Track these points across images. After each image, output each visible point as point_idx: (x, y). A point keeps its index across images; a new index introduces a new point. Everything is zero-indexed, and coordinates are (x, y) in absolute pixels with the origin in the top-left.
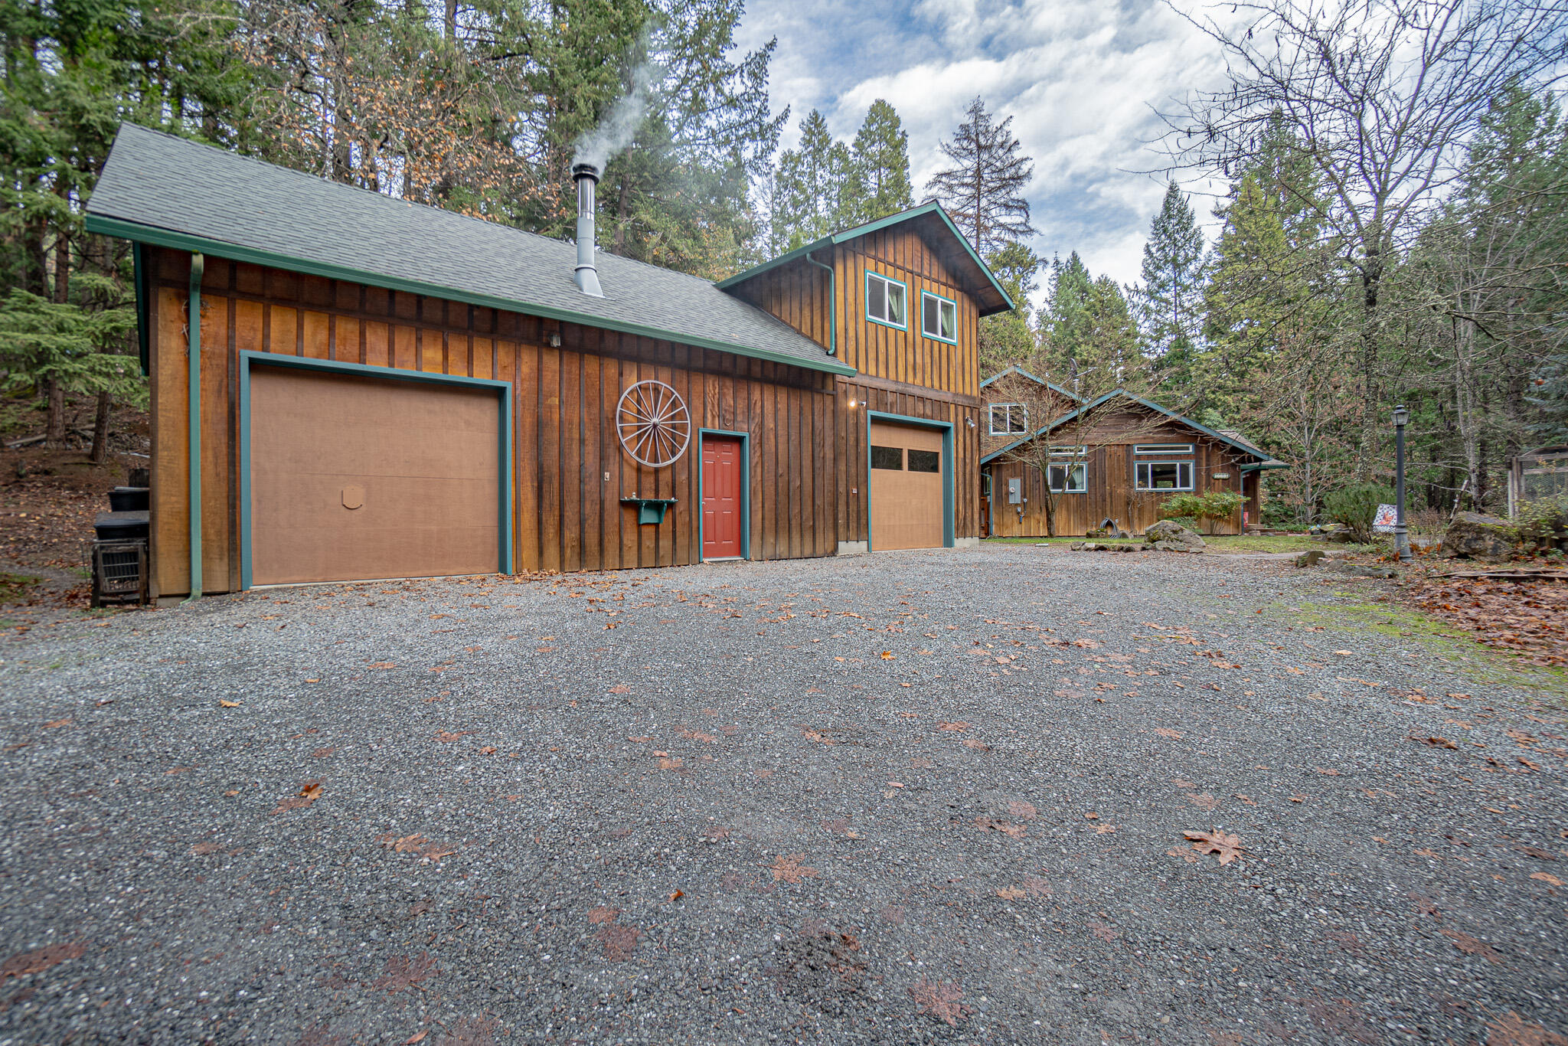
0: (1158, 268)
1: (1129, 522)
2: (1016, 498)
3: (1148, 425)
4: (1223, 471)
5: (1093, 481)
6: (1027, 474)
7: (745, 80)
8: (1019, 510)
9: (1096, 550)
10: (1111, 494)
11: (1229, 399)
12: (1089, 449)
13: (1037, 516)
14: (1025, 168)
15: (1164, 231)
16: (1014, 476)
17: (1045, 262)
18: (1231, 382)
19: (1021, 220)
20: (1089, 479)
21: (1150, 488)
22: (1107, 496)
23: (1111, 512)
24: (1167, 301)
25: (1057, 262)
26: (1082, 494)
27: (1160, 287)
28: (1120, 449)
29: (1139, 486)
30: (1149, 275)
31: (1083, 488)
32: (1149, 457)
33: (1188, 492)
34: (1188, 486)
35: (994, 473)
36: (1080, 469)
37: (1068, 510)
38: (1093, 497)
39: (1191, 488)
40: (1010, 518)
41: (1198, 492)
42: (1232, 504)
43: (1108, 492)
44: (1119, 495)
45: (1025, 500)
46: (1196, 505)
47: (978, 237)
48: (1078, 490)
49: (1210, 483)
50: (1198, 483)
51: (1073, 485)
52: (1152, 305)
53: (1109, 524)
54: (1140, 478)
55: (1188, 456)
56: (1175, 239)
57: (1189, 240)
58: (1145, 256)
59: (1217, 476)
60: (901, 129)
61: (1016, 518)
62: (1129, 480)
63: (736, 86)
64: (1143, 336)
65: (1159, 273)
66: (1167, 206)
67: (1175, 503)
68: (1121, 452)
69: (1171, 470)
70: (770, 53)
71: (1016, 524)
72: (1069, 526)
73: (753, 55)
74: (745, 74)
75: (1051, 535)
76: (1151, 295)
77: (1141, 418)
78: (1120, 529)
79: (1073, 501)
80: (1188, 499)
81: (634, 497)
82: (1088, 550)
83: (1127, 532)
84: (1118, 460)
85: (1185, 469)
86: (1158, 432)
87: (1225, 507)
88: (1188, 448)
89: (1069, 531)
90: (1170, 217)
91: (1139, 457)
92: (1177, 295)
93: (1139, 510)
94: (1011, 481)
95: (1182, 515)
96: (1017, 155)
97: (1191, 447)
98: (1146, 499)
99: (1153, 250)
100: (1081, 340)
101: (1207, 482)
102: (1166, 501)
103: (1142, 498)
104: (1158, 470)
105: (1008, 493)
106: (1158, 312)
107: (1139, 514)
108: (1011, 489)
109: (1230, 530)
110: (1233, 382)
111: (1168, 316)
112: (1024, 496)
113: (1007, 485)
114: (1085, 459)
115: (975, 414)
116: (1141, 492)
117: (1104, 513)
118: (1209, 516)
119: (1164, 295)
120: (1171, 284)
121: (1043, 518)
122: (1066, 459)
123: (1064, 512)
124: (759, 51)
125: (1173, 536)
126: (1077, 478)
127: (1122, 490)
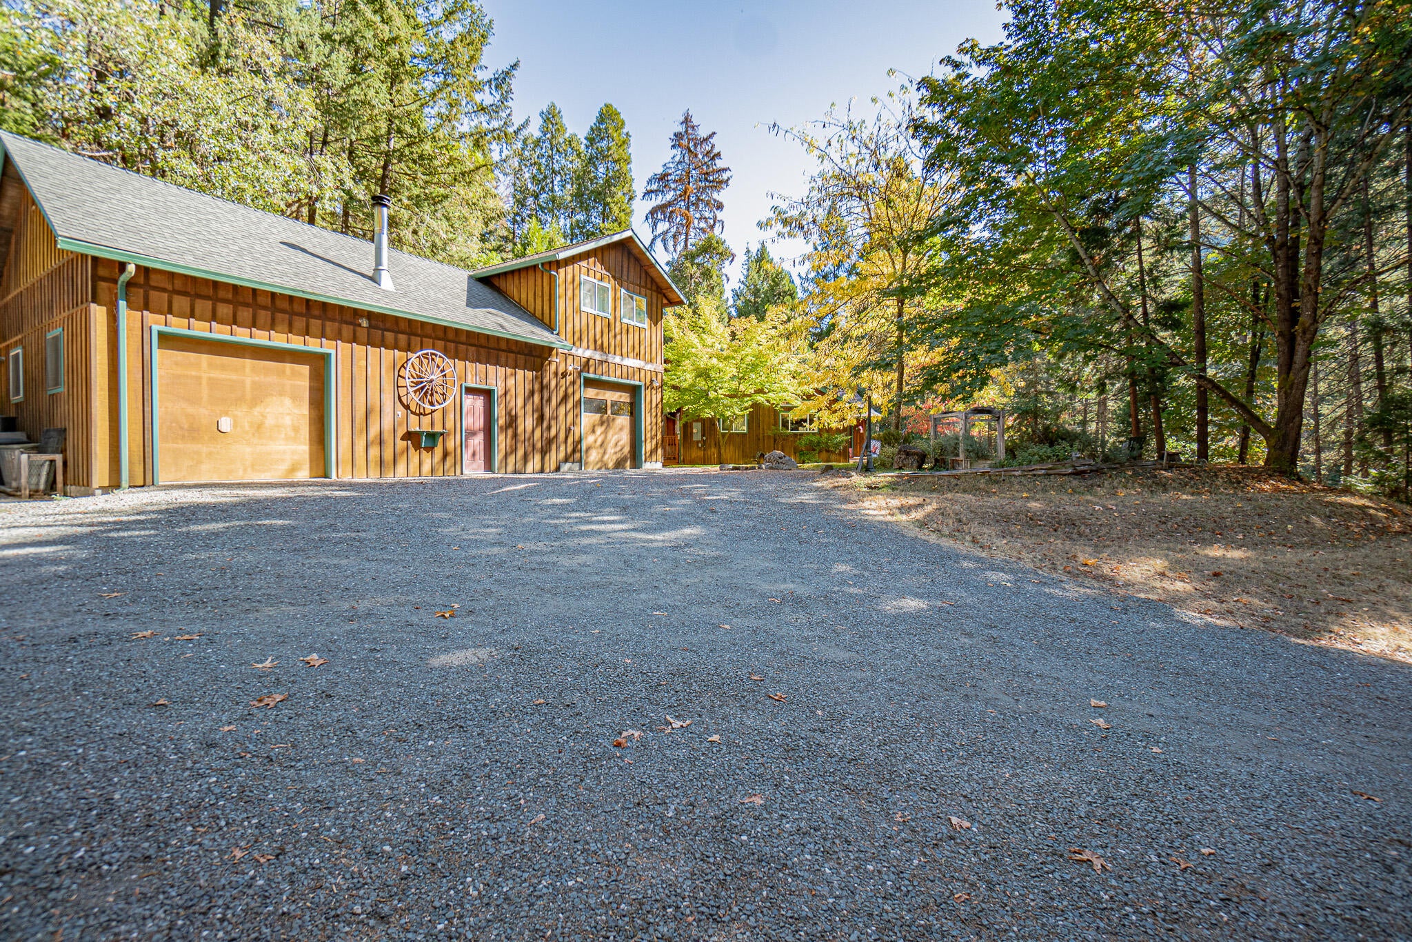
2: (697, 437)
5: (751, 425)
7: (493, 92)
8: (700, 445)
10: (763, 434)
13: (713, 449)
14: (725, 176)
20: (748, 424)
22: (761, 436)
23: (764, 447)
26: (744, 434)
37: (734, 446)
38: (751, 437)
41: (820, 434)
43: (761, 433)
44: (769, 436)
45: (704, 438)
46: (819, 442)
53: (762, 456)
54: (783, 425)
60: (625, 131)
61: (698, 451)
62: (776, 425)
63: (486, 97)
67: (805, 441)
70: (514, 72)
72: (735, 457)
73: (500, 72)
74: (493, 87)
79: (737, 439)
80: (813, 438)
81: (418, 429)
84: (769, 410)
89: (734, 461)
93: (782, 445)
96: (719, 164)
102: (799, 440)
105: (692, 433)
108: (695, 430)
112: (703, 435)
113: (691, 427)
115: (659, 377)
116: (783, 434)
117: (758, 448)
118: (826, 450)
121: (717, 451)
123: (731, 447)
124: (505, 70)
127: (770, 432)
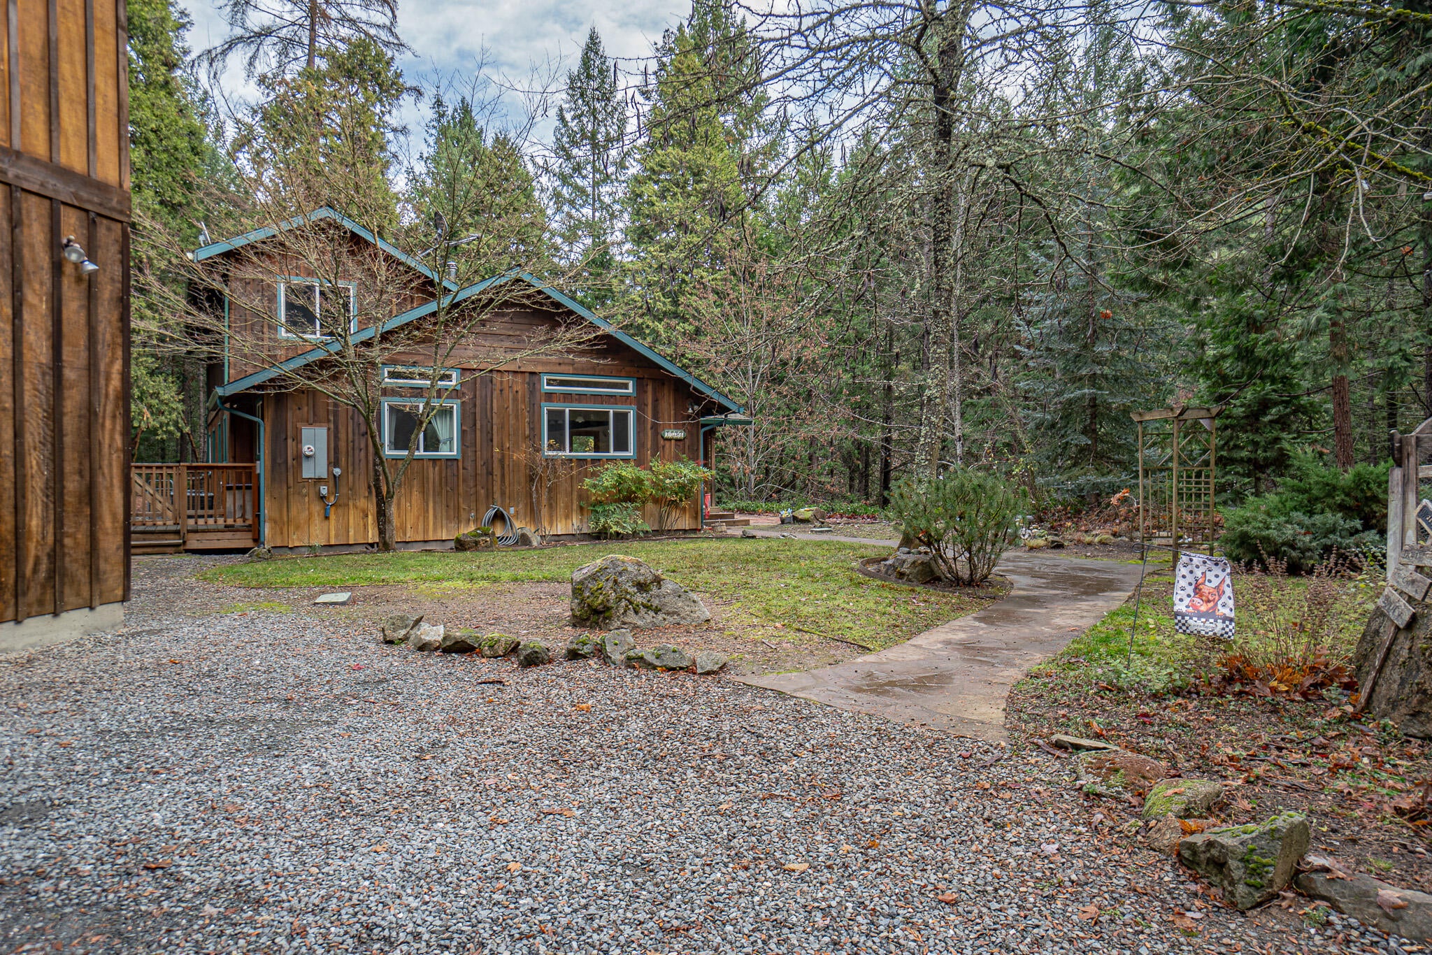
0: (574, 143)
1: (533, 514)
2: (316, 468)
3: (566, 336)
4: (676, 427)
5: (469, 437)
6: (342, 419)
8: (324, 490)
9: (447, 650)
10: (502, 461)
11: (660, 327)
12: (462, 375)
13: (362, 503)
15: (582, 95)
16: (314, 421)
17: (418, 92)
18: (663, 305)
19: (385, 20)
20: (463, 433)
21: (567, 453)
22: (496, 465)
23: (503, 494)
24: (582, 191)
25: (439, 103)
26: (450, 460)
27: (574, 170)
28: (519, 379)
29: (551, 447)
30: (563, 151)
31: (449, 450)
32: (567, 397)
33: (626, 460)
34: (626, 449)
35: (269, 413)
36: (446, 413)
37: (424, 492)
38: (469, 465)
39: (630, 453)
40: (305, 509)
41: (640, 462)
42: (692, 481)
43: (496, 457)
44: (517, 464)
45: (337, 471)
46: (639, 481)
47: (312, 30)
48: (444, 452)
49: (658, 444)
50: (640, 445)
51: (432, 442)
52: (565, 192)
53: (499, 517)
54: (551, 433)
55: (626, 399)
56: (595, 109)
57: (611, 114)
58: (558, 123)
59: (668, 434)
61: (317, 508)
62: (534, 437)
64: (553, 234)
65: (575, 151)
66: (586, 62)
67: (607, 480)
68: (519, 384)
69: (601, 420)
71: (317, 520)
72: (426, 519)
75: (384, 545)
76: (564, 179)
77: (555, 325)
78: (517, 524)
79: (433, 473)
80: (629, 472)
82: (423, 647)
83: (529, 530)
84: (515, 400)
85: (621, 418)
86: (583, 353)
87: (682, 487)
88: (625, 386)
89: (426, 531)
90: (589, 77)
91: (550, 396)
92: (596, 184)
93: (550, 490)
94: (307, 432)
95: (619, 501)
97: (631, 384)
98: (561, 471)
99: (568, 116)
100: (469, 220)
101: (653, 445)
102: (594, 475)
103: (555, 471)
104: (580, 420)
105: (299, 457)
106: (572, 203)
107: (550, 498)
108: (306, 449)
109: (685, 522)
110: (664, 303)
111: (584, 211)
112: (334, 462)
113: (298, 439)
114: (455, 394)
115: (108, 236)
116: (553, 459)
117: (490, 497)
118: (656, 501)
119: (579, 182)
120: (589, 167)
121: (372, 509)
122: (418, 392)
123: (416, 495)
125: (639, 599)
126: (441, 429)
127: (520, 456)
